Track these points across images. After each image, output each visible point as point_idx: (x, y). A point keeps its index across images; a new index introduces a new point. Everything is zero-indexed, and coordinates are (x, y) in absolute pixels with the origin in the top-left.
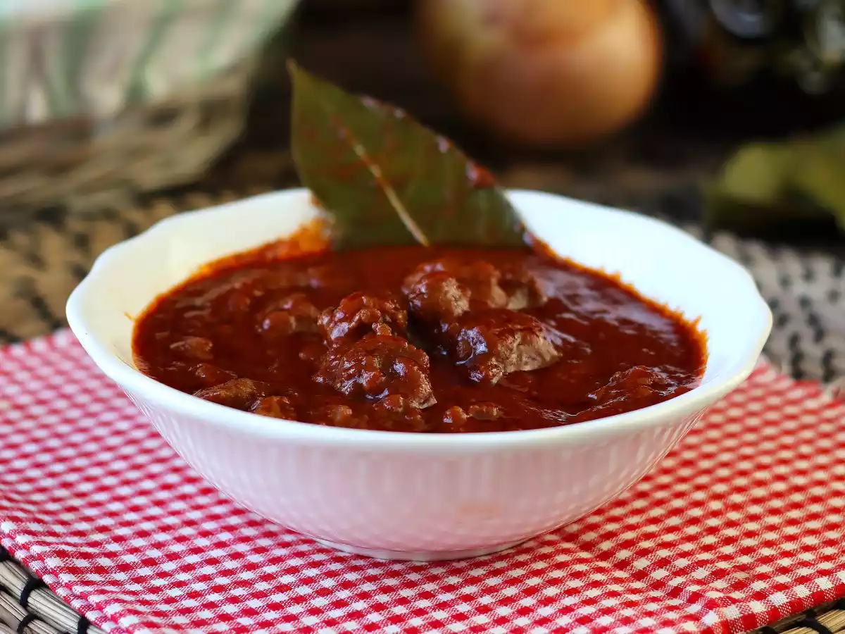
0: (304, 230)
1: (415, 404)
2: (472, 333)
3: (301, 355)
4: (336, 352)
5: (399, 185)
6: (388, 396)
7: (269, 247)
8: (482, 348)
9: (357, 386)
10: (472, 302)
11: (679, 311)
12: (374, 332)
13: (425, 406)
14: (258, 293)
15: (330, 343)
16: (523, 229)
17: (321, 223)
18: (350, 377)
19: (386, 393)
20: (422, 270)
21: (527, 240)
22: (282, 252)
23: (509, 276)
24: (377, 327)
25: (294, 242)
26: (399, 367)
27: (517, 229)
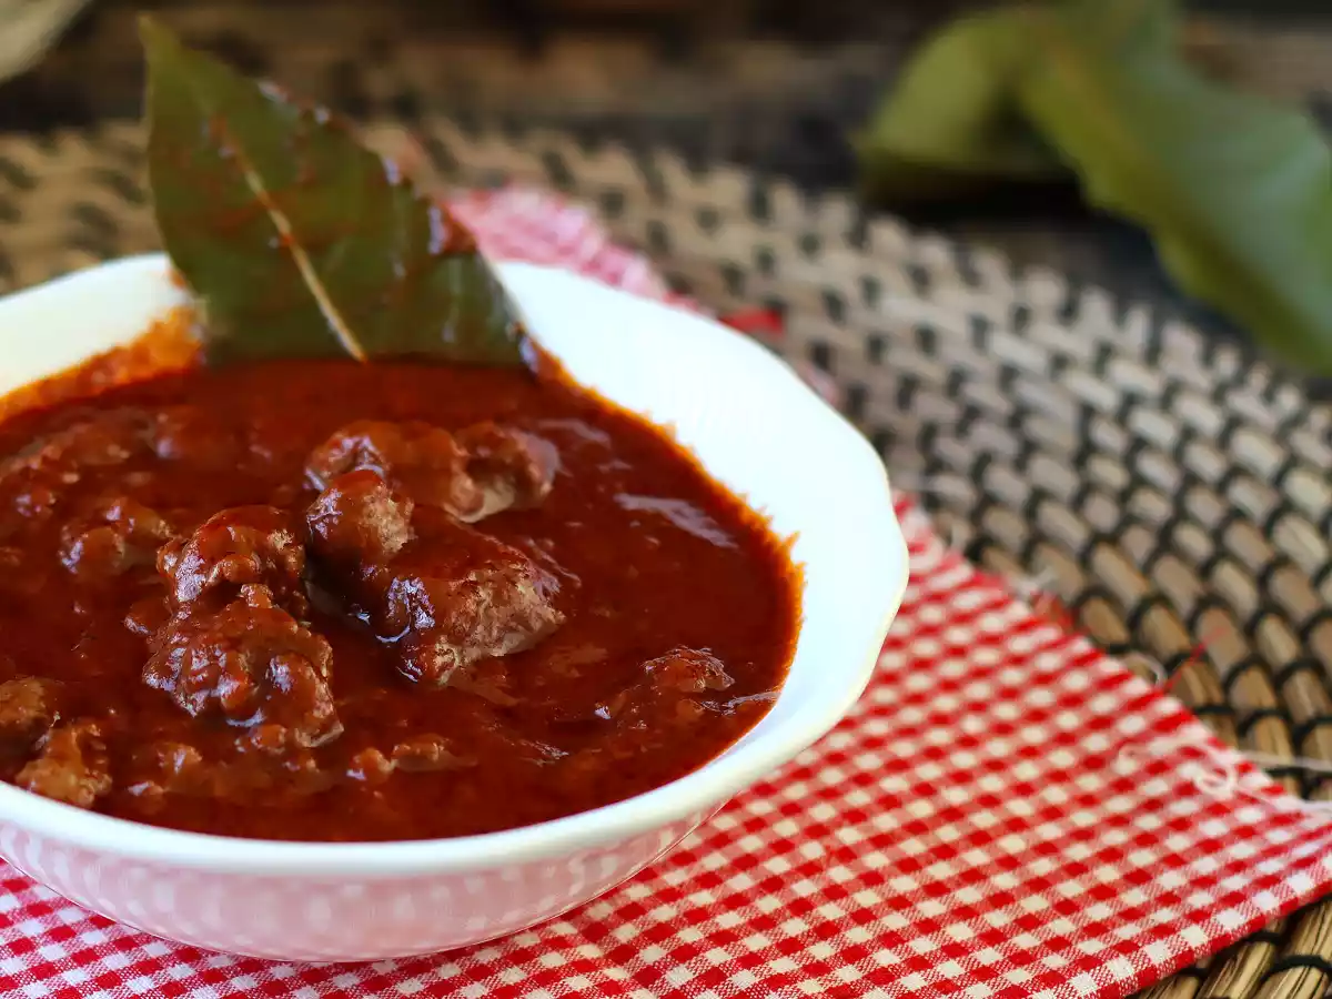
0: (157, 328)
1: (305, 741)
2: (412, 587)
3: (130, 623)
4: (185, 628)
5: (317, 249)
6: (262, 723)
7: (100, 363)
8: (424, 620)
9: (212, 703)
10: (414, 521)
11: (766, 514)
12: (244, 601)
13: (324, 738)
14: (71, 478)
15: (177, 607)
16: (521, 334)
17: (186, 315)
18: (200, 686)
19: (258, 718)
20: (338, 445)
21: (527, 354)
22: (122, 375)
23: (484, 452)
24: (248, 591)
25: (139, 353)
26: (281, 672)
27: (510, 330)
